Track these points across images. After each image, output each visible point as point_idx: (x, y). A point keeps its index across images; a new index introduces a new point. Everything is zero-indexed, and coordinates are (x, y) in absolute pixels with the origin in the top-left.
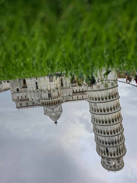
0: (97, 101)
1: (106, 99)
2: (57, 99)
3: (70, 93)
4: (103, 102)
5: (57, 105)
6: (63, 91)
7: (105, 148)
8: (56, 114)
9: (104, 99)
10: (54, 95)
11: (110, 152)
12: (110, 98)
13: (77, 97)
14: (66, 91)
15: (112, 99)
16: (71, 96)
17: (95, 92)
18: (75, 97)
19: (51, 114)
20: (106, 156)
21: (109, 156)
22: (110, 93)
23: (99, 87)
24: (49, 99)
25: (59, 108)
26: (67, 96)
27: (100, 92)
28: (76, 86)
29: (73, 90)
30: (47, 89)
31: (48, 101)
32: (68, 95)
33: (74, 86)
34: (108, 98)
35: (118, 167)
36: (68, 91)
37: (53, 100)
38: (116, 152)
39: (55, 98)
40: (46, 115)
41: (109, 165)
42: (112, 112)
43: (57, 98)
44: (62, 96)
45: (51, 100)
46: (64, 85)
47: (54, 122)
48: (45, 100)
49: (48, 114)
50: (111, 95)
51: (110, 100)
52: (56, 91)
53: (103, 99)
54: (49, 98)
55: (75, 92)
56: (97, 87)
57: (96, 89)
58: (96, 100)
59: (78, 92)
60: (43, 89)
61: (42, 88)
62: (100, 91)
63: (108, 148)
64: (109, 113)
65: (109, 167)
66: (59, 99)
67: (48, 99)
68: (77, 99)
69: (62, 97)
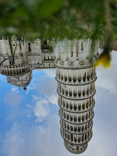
0: (67, 82)
1: (80, 81)
2: (21, 68)
3: (40, 60)
4: (74, 85)
5: (21, 75)
6: (30, 57)
7: (70, 134)
8: (22, 83)
9: (77, 81)
10: (18, 63)
11: (74, 138)
12: (84, 80)
13: (49, 64)
14: (35, 58)
15: (87, 81)
16: (40, 64)
17: (66, 70)
18: (47, 65)
19: (16, 83)
20: (70, 141)
21: (73, 142)
22: (85, 73)
23: (72, 64)
24: (11, 68)
25: (26, 77)
26: (35, 64)
27: (72, 71)
28: (49, 53)
29: (45, 57)
30: (7, 54)
31: (9, 69)
32: (37, 63)
33: (46, 53)
34: (82, 80)
35: (81, 149)
36: (37, 59)
37: (15, 68)
38: (82, 137)
39: (18, 66)
40: (10, 83)
41: (71, 148)
42: (85, 98)
43: (21, 66)
44: (30, 63)
45: (12, 69)
46: (33, 51)
47: (23, 88)
48: (5, 67)
49: (12, 82)
50: (86, 77)
51: (85, 83)
52: (20, 57)
53: (75, 81)
54: (11, 66)
55: (47, 60)
56: (70, 63)
57: (68, 67)
58: (66, 80)
59: (50, 60)
60: (2, 54)
61: (1, 52)
62: (72, 69)
63: (74, 135)
64: (81, 98)
65: (71, 149)
66: (24, 67)
67: (9, 67)
68: (48, 67)
69: (30, 65)
